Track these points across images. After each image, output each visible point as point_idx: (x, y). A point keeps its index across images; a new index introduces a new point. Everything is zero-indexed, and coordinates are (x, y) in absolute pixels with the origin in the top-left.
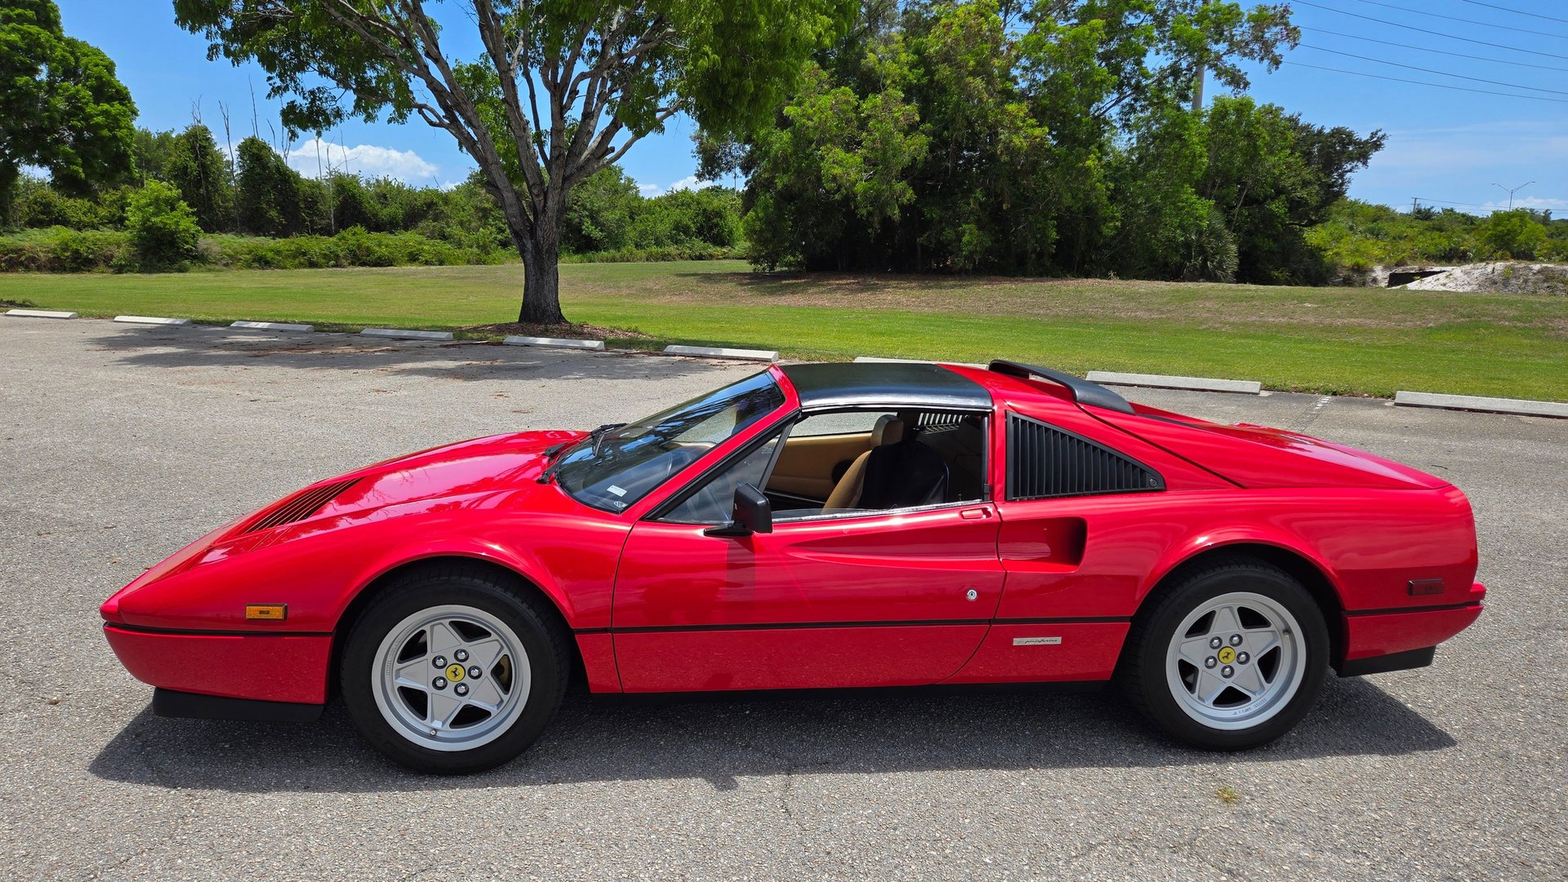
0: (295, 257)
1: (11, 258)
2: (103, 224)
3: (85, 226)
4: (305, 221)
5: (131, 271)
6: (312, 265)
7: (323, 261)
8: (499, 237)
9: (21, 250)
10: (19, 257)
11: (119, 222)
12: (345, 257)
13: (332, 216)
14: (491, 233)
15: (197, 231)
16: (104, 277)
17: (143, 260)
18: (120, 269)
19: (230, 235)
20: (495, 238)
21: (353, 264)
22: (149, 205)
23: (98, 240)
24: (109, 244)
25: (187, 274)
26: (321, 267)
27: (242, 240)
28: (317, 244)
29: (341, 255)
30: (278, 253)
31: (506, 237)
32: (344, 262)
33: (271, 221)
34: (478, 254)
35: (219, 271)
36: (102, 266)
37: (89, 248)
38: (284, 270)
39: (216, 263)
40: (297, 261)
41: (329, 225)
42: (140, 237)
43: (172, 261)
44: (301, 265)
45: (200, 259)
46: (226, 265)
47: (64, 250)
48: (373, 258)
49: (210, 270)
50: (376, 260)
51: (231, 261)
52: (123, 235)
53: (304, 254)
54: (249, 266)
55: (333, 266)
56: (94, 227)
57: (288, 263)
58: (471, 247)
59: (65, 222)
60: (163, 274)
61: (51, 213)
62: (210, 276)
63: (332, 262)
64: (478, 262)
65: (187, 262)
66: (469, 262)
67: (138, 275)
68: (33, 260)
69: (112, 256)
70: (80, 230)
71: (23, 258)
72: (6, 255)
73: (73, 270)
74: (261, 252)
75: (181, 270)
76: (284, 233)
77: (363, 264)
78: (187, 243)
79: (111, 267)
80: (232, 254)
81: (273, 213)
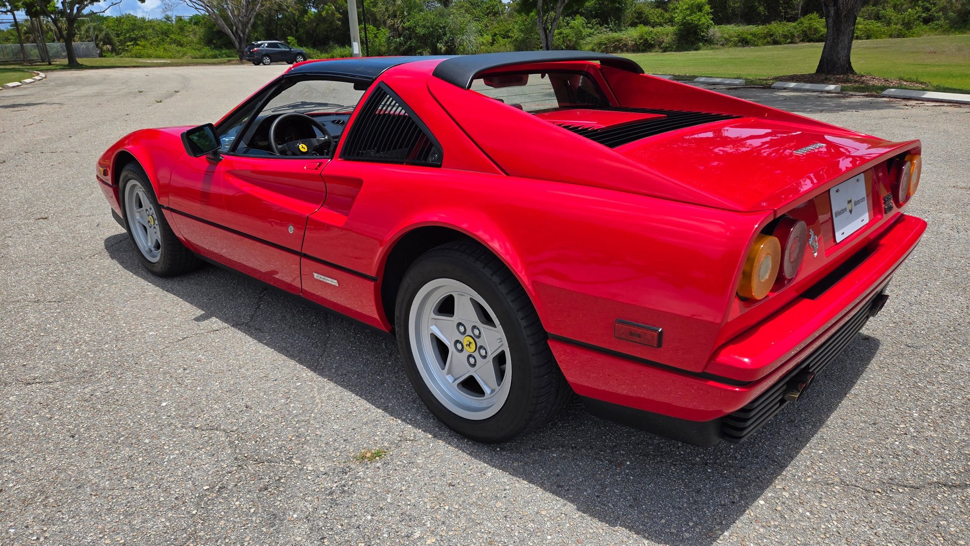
0: (765, 38)
1: (616, 45)
2: (666, 23)
3: (656, 25)
4: (781, 12)
5: (671, 51)
6: (775, 43)
7: (782, 39)
8: (924, 15)
9: (621, 40)
10: (619, 44)
11: (671, 21)
12: (799, 37)
13: (800, 7)
14: (917, 12)
15: (711, 24)
16: (656, 55)
17: (678, 43)
18: (665, 50)
19: (732, 25)
20: (919, 17)
21: (803, 41)
22: (687, 9)
23: (658, 32)
24: (663, 34)
25: (699, 52)
26: (781, 44)
27: (737, 28)
28: (778, 28)
29: (796, 35)
30: (754, 35)
31: (931, 15)
32: (797, 40)
33: (759, 14)
34: (901, 30)
35: (718, 49)
36: (657, 49)
37: (652, 37)
38: (757, 47)
39: (717, 44)
40: (766, 41)
41: (797, 14)
42: (679, 30)
43: (693, 43)
44: (768, 43)
45: (709, 42)
46: (722, 45)
47: (640, 39)
48: (818, 36)
49: (712, 49)
50: (819, 37)
51: (726, 42)
52: (669, 29)
53: (771, 35)
54: (736, 45)
55: (789, 43)
56: (661, 25)
57: (760, 42)
58: (896, 24)
59: (646, 23)
60: (686, 52)
61: (641, 18)
62: (711, 52)
63: (789, 40)
64: (898, 36)
65: (701, 44)
66: (891, 36)
67: (673, 53)
68: (625, 45)
69: (663, 42)
70: (653, 27)
71: (621, 45)
72: (614, 43)
73: (643, 51)
74: (745, 36)
75: (696, 49)
76: (766, 21)
77: (810, 41)
78: (703, 32)
79: (661, 48)
80: (728, 37)
81: (761, 9)
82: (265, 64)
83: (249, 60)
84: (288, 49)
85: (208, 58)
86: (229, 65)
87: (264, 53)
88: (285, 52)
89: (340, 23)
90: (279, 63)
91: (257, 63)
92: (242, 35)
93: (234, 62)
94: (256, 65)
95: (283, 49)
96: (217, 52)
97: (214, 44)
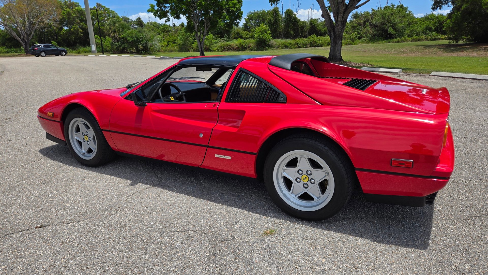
0: (295, 45)
1: (229, 47)
2: (250, 38)
3: (246, 38)
4: (300, 34)
5: (254, 50)
6: (299, 47)
7: (302, 46)
8: (358, 35)
9: (231, 45)
10: (230, 47)
11: (253, 37)
12: (309, 45)
13: (308, 32)
14: (355, 34)
15: (271, 38)
16: (248, 52)
17: (257, 47)
18: (252, 50)
19: (280, 39)
20: (357, 36)
21: (311, 46)
22: (260, 32)
23: (248, 42)
24: (250, 43)
25: (267, 51)
26: (302, 48)
27: (282, 41)
28: (300, 41)
29: (308, 44)
30: (290, 44)
31: (361, 35)
32: (308, 46)
33: (291, 34)
34: (350, 42)
35: (275, 50)
36: (248, 49)
37: (245, 44)
38: (292, 49)
39: (274, 48)
40: (295, 46)
41: (307, 35)
42: (257, 41)
43: (264, 47)
44: (296, 47)
45: (271, 46)
46: (277, 48)
47: (240, 45)
48: (316, 44)
49: (273, 50)
50: (317, 45)
51: (278, 47)
52: (252, 40)
53: (298, 44)
54: (283, 48)
55: (305, 48)
56: (248, 39)
57: (293, 47)
58: (348, 39)
59: (241, 38)
60: (261, 51)
61: (239, 35)
62: (272, 51)
63: (305, 46)
64: (349, 45)
65: (267, 48)
66: (346, 45)
67: (255, 51)
68: (233, 48)
69: (250, 46)
70: (245, 39)
71: (231, 47)
72: (227, 47)
73: (242, 50)
74: (286, 44)
75: (266, 50)
76: (294, 38)
77: (314, 46)
78: (268, 42)
79: (250, 49)
80: (279, 45)
81: (292, 32)
82: (42, 56)
83: (33, 54)
84: (56, 48)
85: (3, 53)
86: (19, 57)
87: (41, 50)
88: (54, 50)
89: (82, 35)
90: (50, 55)
91: (37, 55)
92: (27, 41)
93: (22, 55)
94: (37, 56)
95: (53, 48)
96: (9, 50)
97: (6, 45)
